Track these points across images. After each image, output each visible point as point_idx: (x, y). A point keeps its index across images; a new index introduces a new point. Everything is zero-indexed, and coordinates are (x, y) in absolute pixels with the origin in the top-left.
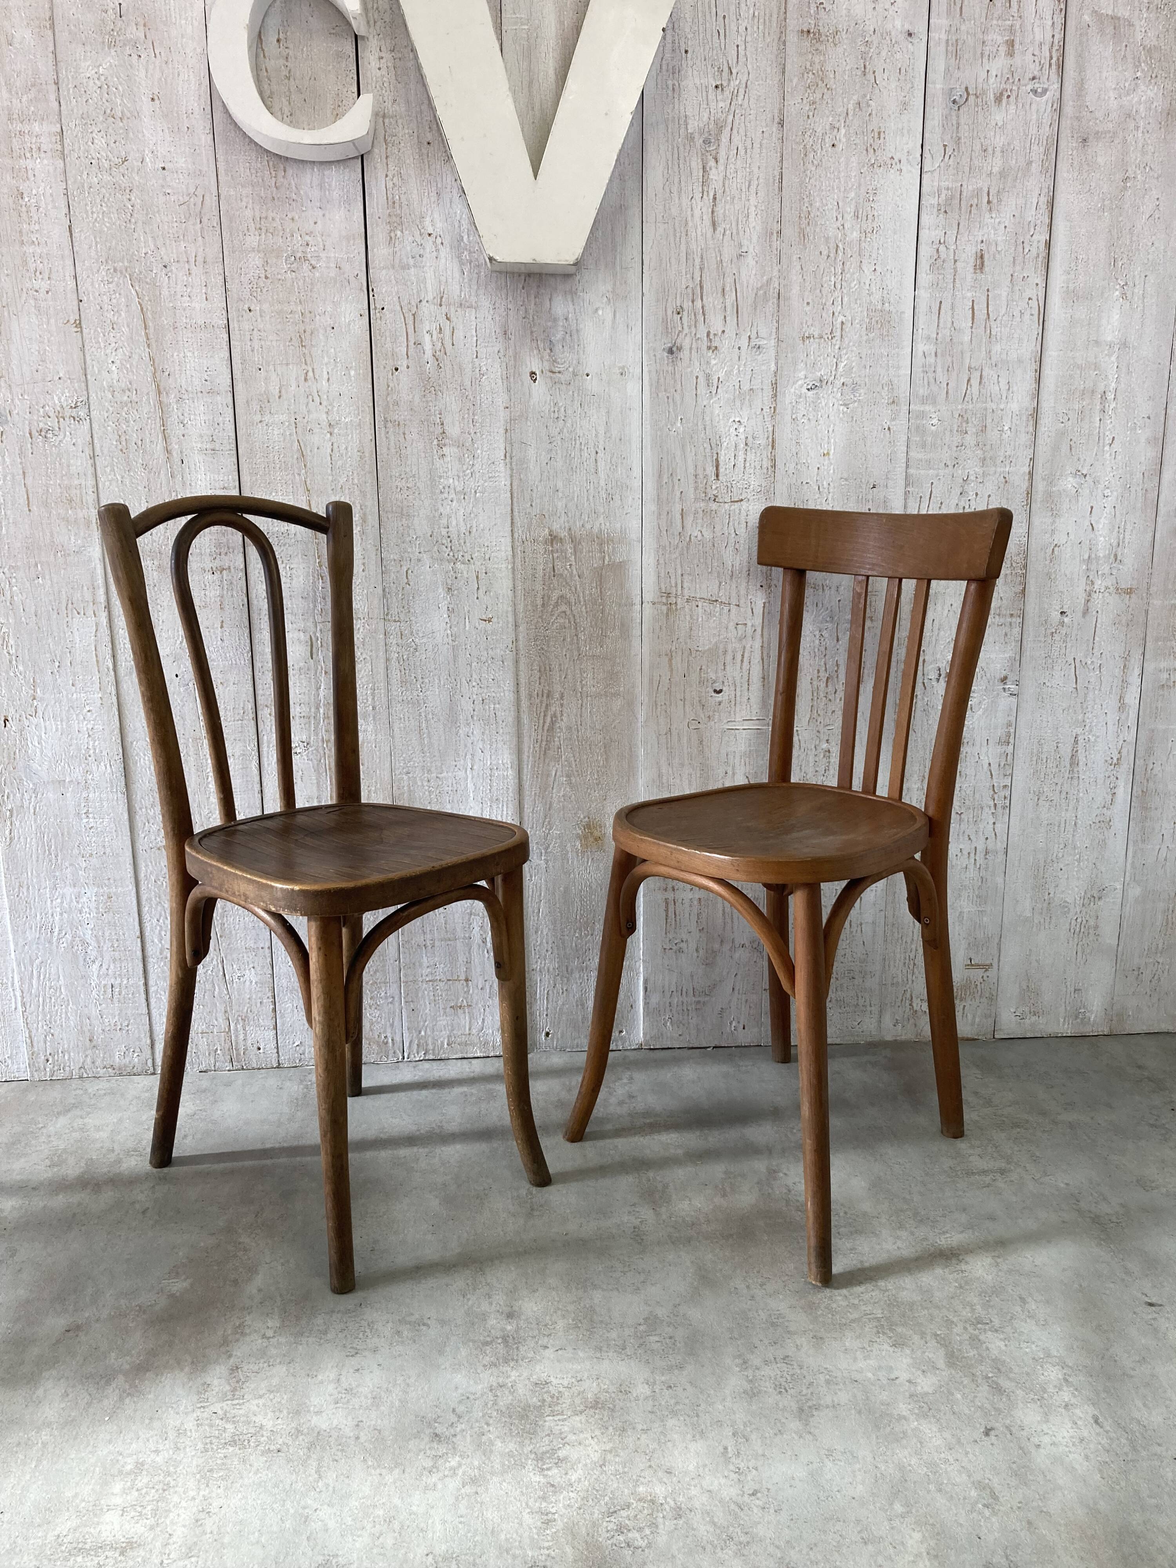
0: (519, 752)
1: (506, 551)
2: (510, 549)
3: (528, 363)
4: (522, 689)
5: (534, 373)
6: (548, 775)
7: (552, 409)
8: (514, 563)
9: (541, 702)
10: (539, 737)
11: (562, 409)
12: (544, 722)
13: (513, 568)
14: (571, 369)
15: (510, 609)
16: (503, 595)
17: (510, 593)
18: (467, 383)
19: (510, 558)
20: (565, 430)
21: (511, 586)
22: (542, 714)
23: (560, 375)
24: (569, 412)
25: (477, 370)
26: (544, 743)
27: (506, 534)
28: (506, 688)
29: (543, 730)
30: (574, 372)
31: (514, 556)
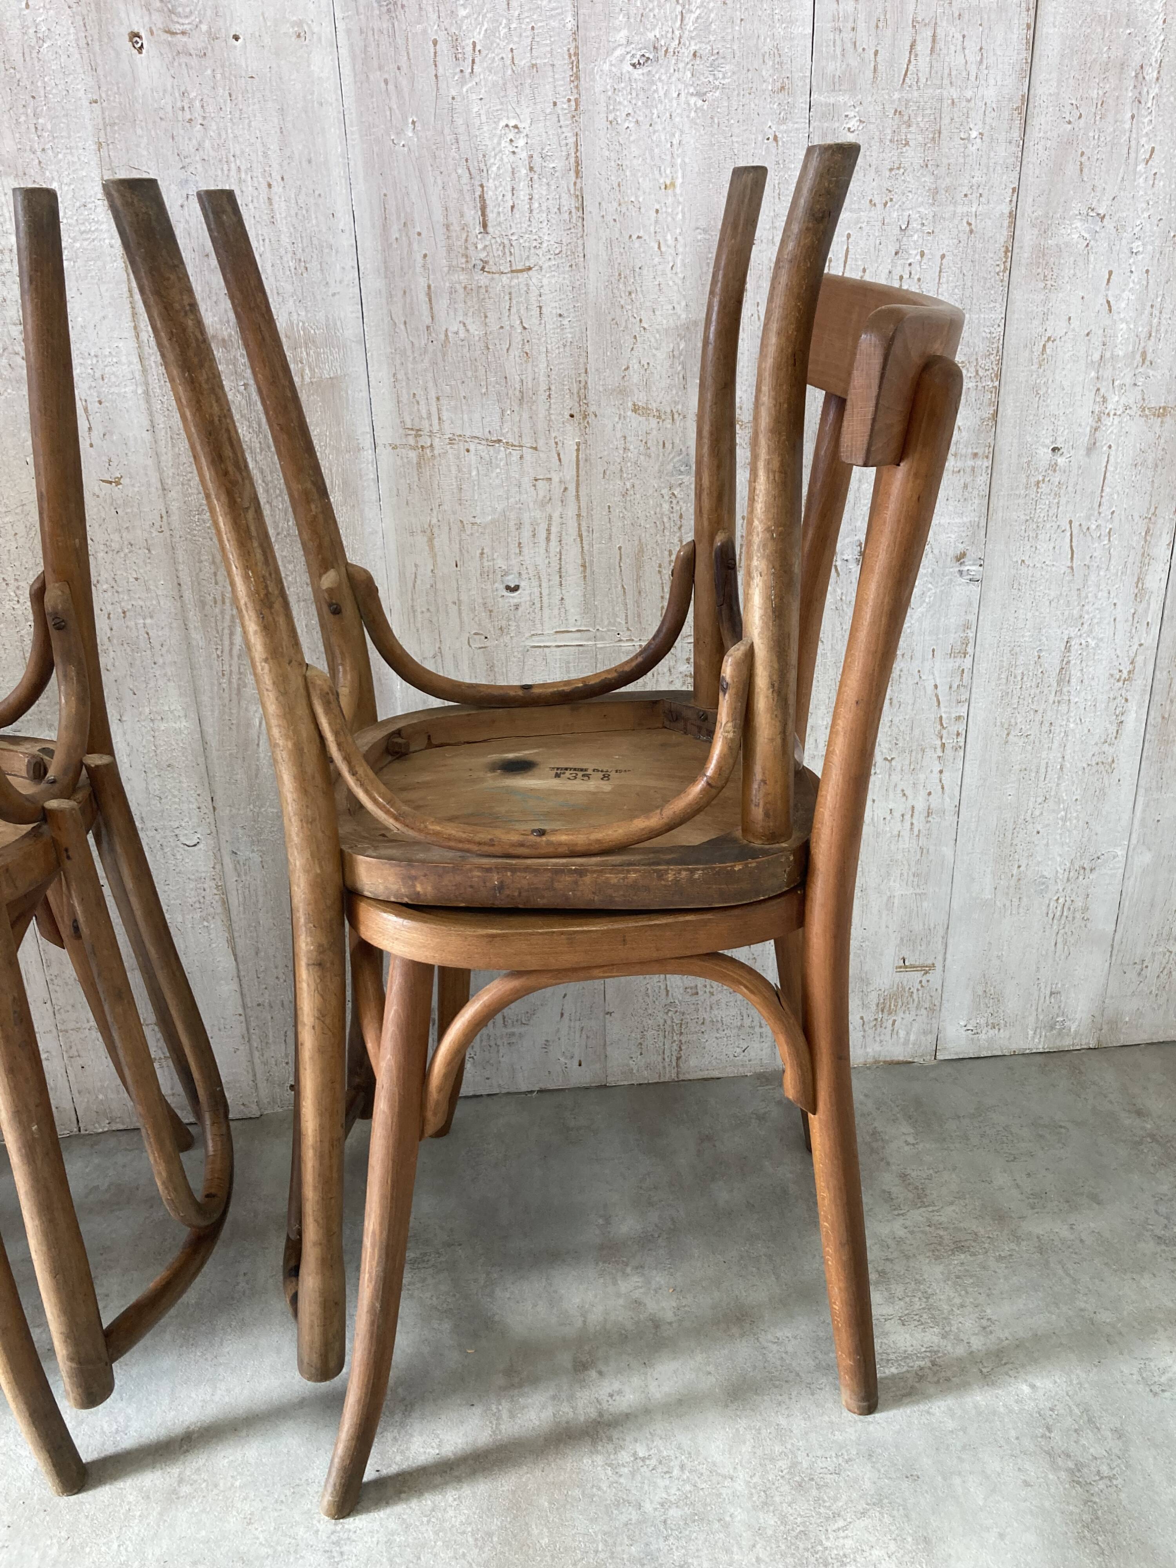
0: (196, 692)
1: (130, 363)
2: (136, 360)
3: (123, 15)
4: (187, 594)
5: (138, 35)
6: (249, 725)
7: (179, 104)
8: (147, 384)
9: (222, 612)
10: (226, 667)
11: (197, 104)
12: (232, 644)
13: (146, 393)
14: (204, 27)
15: (149, 462)
16: (136, 439)
17: (147, 436)
18: (16, 55)
19: (138, 375)
20: (207, 144)
21: (146, 423)
22: (226, 631)
23: (184, 39)
24: (210, 109)
25: (31, 31)
26: (235, 677)
27: (126, 335)
28: (160, 593)
29: (231, 656)
30: (209, 32)
31: (144, 371)
